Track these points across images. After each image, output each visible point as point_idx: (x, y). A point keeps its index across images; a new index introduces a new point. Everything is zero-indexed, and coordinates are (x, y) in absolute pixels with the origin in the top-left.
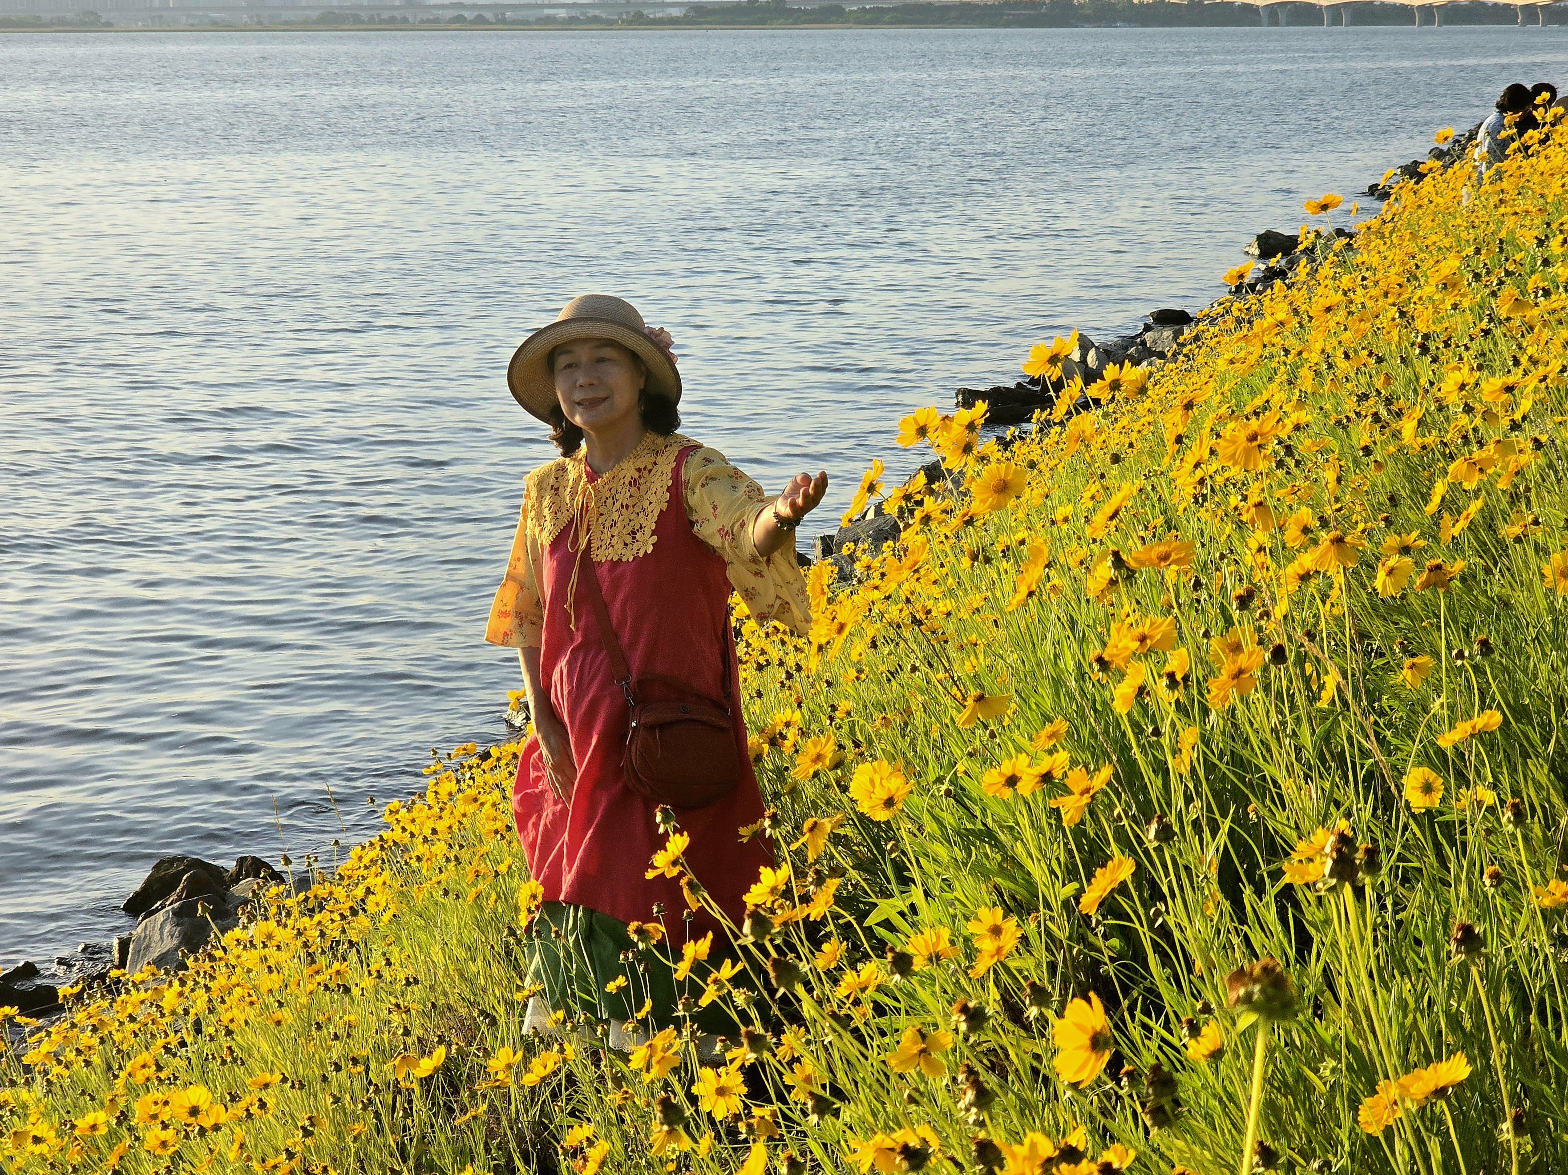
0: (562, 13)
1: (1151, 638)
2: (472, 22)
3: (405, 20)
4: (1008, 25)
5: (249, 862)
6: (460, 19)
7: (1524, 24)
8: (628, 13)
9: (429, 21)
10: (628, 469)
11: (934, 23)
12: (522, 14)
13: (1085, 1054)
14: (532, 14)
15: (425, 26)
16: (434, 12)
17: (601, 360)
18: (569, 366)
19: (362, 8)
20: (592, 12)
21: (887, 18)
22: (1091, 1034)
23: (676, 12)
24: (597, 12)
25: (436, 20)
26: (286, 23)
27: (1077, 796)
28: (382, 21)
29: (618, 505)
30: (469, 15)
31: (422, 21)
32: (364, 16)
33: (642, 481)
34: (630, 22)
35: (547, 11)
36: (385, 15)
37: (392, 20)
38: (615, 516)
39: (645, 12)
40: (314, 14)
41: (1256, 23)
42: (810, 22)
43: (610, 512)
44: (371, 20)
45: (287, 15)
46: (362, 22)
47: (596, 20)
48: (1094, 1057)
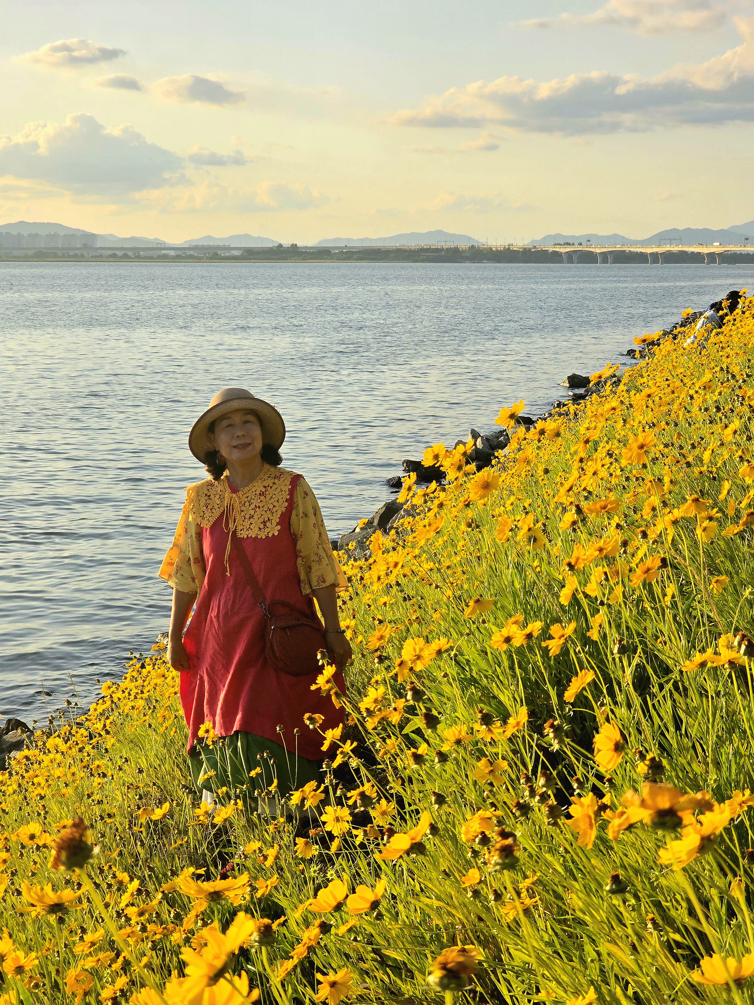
0: (172, 253)
1: (606, 549)
2: (120, 257)
3: (83, 256)
4: (423, 261)
5: (13, 722)
6: (114, 255)
7: (708, 263)
8: (209, 253)
9: (96, 257)
10: (258, 486)
11: (382, 259)
12: (149, 253)
13: (612, 753)
14: (155, 253)
15: (93, 259)
16: (99, 251)
17: (246, 422)
18: (228, 426)
19: (57, 248)
20: (189, 253)
21: (355, 257)
22: (614, 742)
23: (236, 253)
24: (192, 252)
25: (101, 256)
26: (14, 257)
27: (557, 640)
28: (69, 256)
29: (253, 506)
30: (119, 253)
31: (92, 257)
32: (59, 253)
33: (267, 493)
34: (211, 258)
35: (163, 252)
36: (71, 253)
37: (76, 256)
38: (252, 512)
39: (219, 253)
40: (31, 253)
41: (561, 262)
42: (311, 259)
43: (248, 510)
44: (63, 256)
45: (16, 253)
46: (58, 257)
47: (191, 257)
48: (616, 755)
